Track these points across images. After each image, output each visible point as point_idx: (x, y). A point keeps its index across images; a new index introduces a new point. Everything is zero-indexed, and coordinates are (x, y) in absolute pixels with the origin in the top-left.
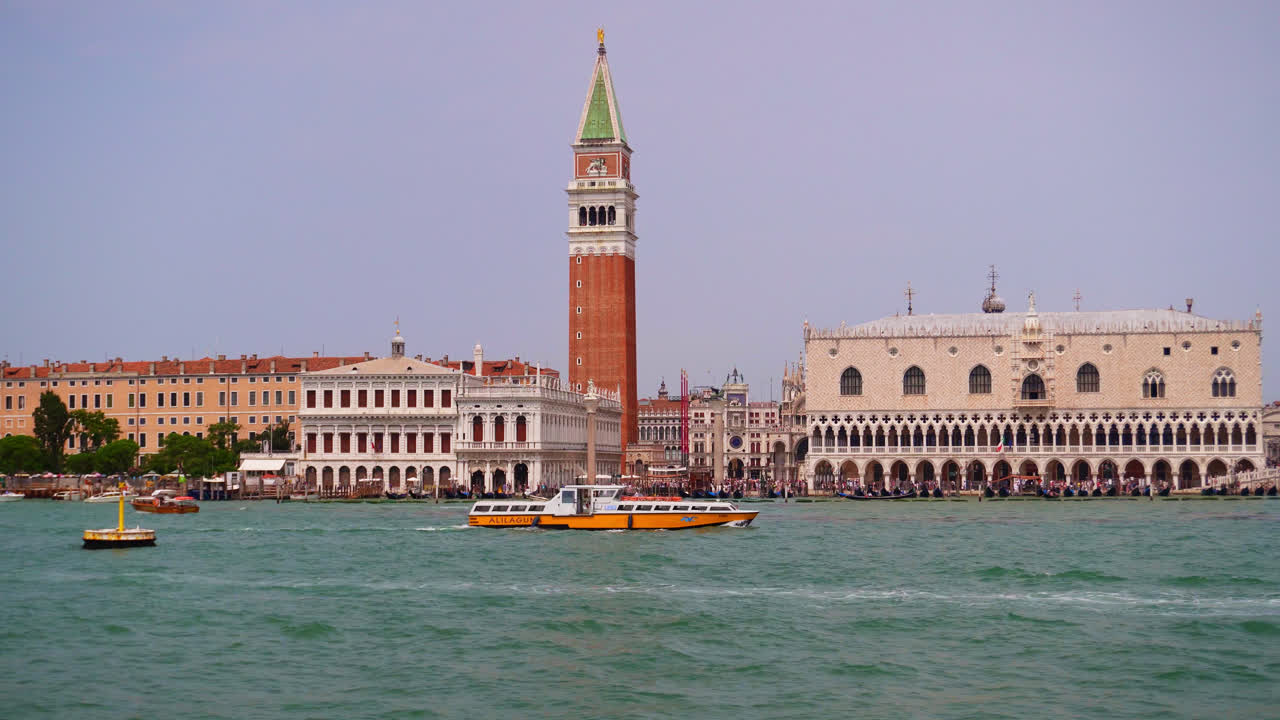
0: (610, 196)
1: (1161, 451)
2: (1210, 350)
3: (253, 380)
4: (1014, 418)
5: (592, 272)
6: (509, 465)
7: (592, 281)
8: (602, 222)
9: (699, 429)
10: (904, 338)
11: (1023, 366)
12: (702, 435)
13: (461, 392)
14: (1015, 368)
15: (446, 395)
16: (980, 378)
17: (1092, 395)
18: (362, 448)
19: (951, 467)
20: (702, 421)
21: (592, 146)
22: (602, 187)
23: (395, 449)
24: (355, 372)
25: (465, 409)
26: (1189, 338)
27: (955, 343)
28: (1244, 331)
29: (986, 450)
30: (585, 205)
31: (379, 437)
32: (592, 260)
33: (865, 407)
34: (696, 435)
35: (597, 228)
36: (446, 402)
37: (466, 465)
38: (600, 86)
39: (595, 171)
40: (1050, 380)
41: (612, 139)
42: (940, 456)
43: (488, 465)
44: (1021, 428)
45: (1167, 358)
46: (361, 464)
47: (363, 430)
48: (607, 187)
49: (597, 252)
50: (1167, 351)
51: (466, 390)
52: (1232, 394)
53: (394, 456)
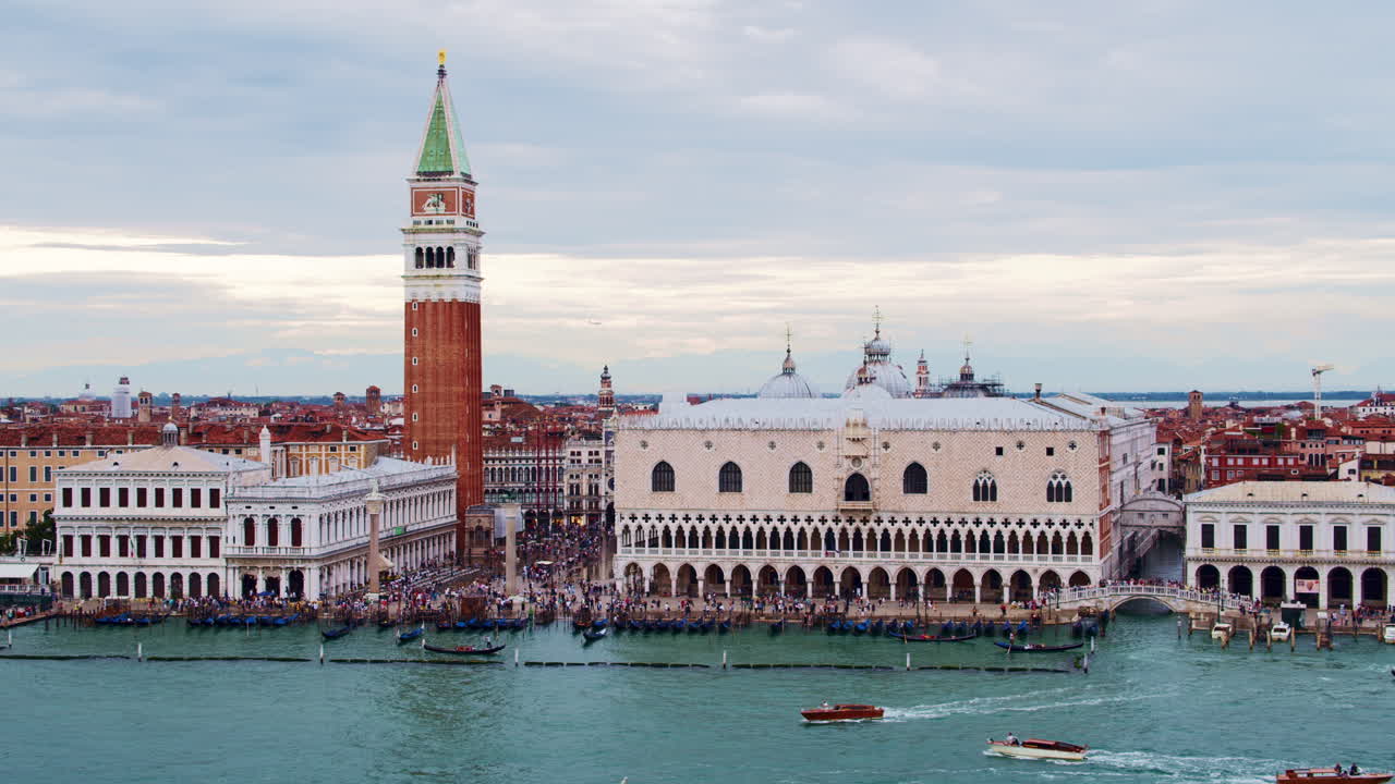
0: (450, 236)
1: (992, 561)
2: (1045, 452)
3: (33, 454)
4: (837, 520)
5: (429, 319)
6: (284, 572)
7: (429, 329)
8: (440, 265)
9: (576, 469)
10: (720, 430)
11: (847, 463)
12: (578, 477)
13: (230, 491)
14: (838, 465)
15: (215, 494)
16: (800, 478)
17: (919, 497)
18: (123, 552)
19: (768, 573)
20: (579, 461)
21: (429, 180)
22: (440, 226)
23: (159, 553)
24: (116, 468)
25: (236, 509)
26: (1023, 437)
27: (774, 437)
28: (1082, 431)
29: (806, 555)
30: (421, 246)
31: (141, 540)
32: (428, 307)
33: (678, 505)
34: (572, 476)
35: (434, 271)
36: (215, 503)
37: (237, 571)
38: (439, 113)
39: (432, 208)
40: (875, 479)
41: (451, 173)
42: (757, 561)
43: (260, 572)
44: (844, 532)
45: (999, 458)
46: (122, 569)
47: (125, 533)
48: (445, 226)
49: (435, 298)
50: (999, 451)
51: (237, 489)
52: (1069, 499)
53: (159, 561)
